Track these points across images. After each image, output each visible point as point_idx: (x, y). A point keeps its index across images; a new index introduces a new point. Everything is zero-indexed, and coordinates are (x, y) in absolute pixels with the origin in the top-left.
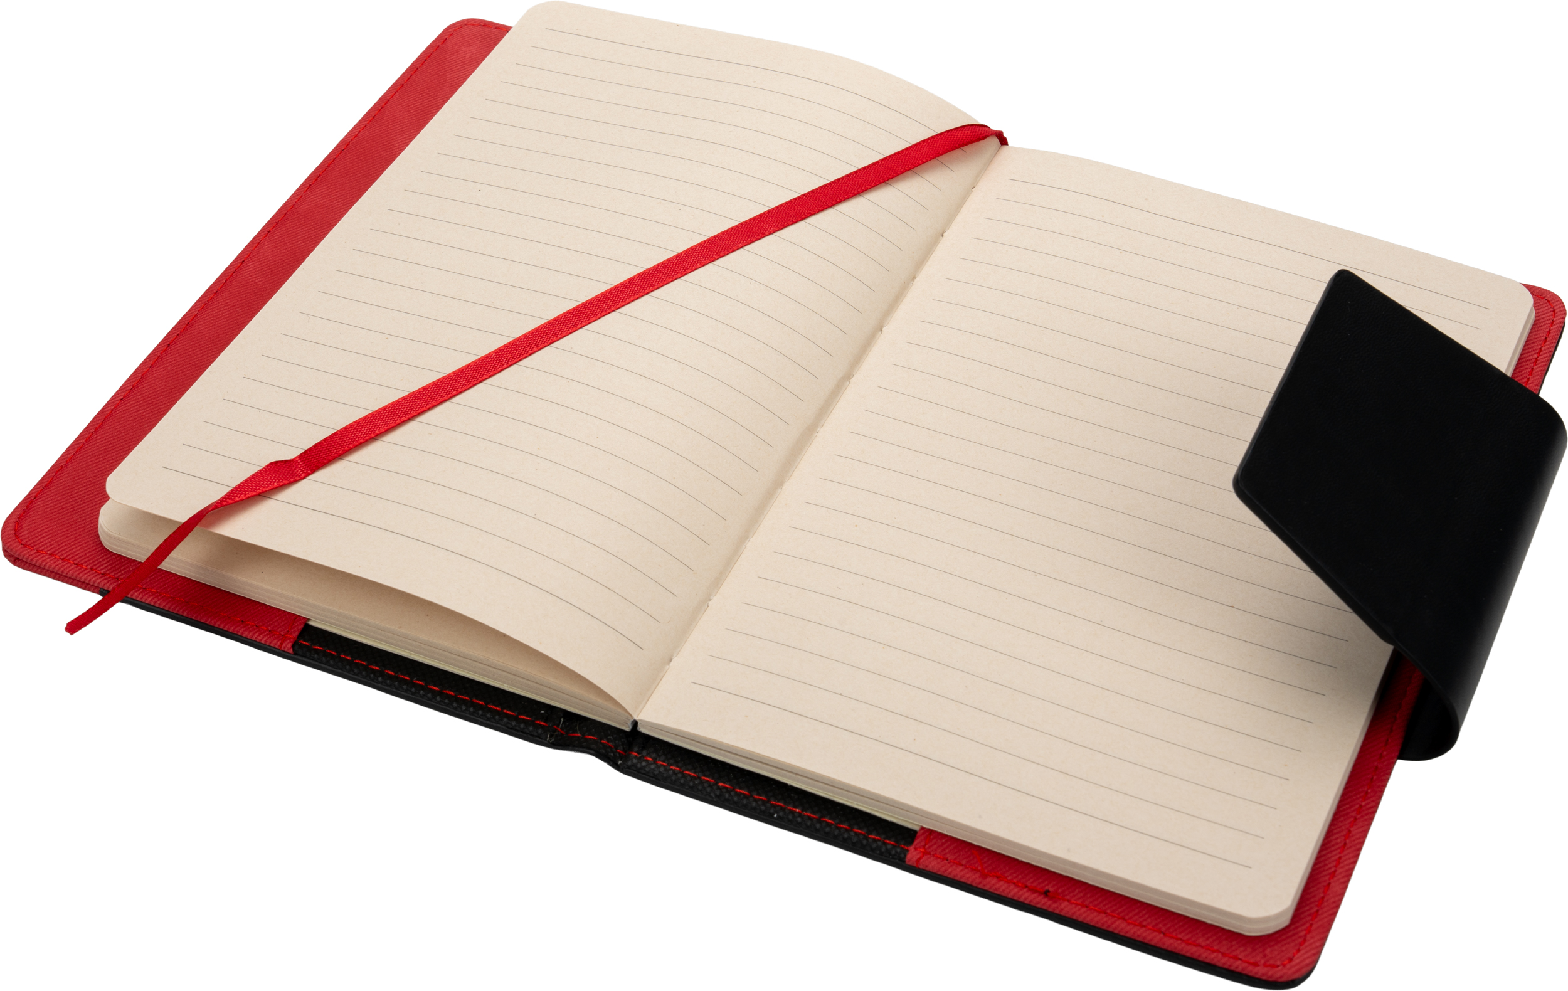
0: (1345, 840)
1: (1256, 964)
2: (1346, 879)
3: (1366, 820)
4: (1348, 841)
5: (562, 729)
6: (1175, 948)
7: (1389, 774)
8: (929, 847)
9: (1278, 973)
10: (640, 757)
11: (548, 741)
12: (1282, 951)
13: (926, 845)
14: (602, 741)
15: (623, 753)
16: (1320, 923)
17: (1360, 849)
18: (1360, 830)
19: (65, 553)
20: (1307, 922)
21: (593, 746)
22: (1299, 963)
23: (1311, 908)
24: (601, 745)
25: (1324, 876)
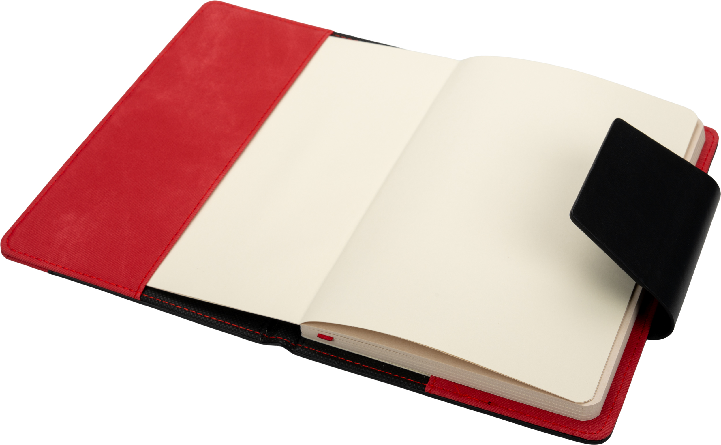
0: (624, 376)
1: (585, 433)
2: (625, 394)
3: (633, 367)
4: (625, 377)
5: (266, 335)
6: (548, 427)
7: (643, 346)
8: (435, 384)
9: (595, 437)
10: (302, 347)
11: (261, 341)
12: (597, 427)
13: (434, 383)
14: (285, 339)
15: (294, 345)
16: (613, 414)
17: (631, 380)
18: (631, 371)
19: (32, 253)
20: (607, 413)
21: (281, 342)
22: (604, 432)
23: (609, 407)
24: (284, 342)
25: (615, 392)
